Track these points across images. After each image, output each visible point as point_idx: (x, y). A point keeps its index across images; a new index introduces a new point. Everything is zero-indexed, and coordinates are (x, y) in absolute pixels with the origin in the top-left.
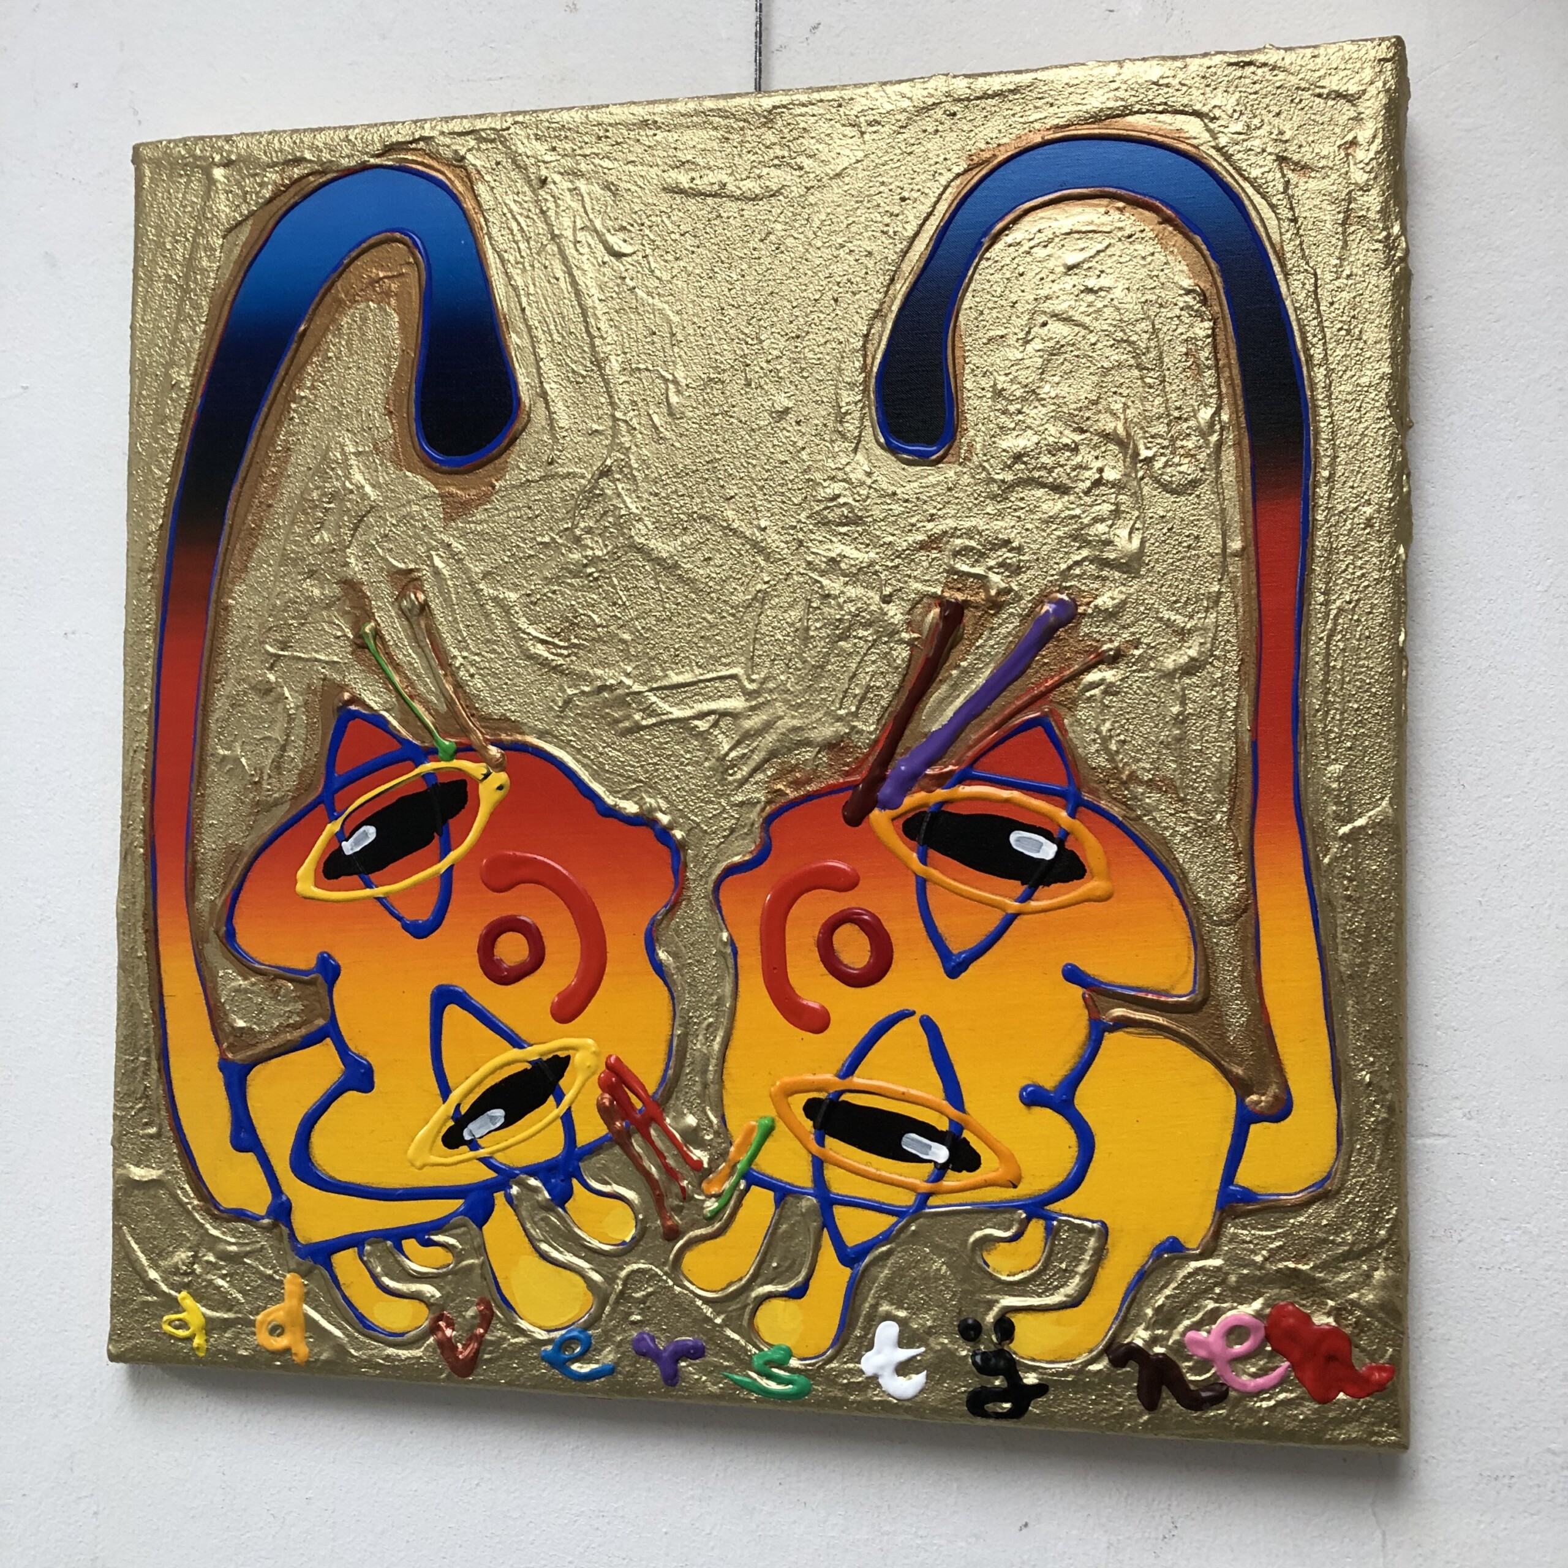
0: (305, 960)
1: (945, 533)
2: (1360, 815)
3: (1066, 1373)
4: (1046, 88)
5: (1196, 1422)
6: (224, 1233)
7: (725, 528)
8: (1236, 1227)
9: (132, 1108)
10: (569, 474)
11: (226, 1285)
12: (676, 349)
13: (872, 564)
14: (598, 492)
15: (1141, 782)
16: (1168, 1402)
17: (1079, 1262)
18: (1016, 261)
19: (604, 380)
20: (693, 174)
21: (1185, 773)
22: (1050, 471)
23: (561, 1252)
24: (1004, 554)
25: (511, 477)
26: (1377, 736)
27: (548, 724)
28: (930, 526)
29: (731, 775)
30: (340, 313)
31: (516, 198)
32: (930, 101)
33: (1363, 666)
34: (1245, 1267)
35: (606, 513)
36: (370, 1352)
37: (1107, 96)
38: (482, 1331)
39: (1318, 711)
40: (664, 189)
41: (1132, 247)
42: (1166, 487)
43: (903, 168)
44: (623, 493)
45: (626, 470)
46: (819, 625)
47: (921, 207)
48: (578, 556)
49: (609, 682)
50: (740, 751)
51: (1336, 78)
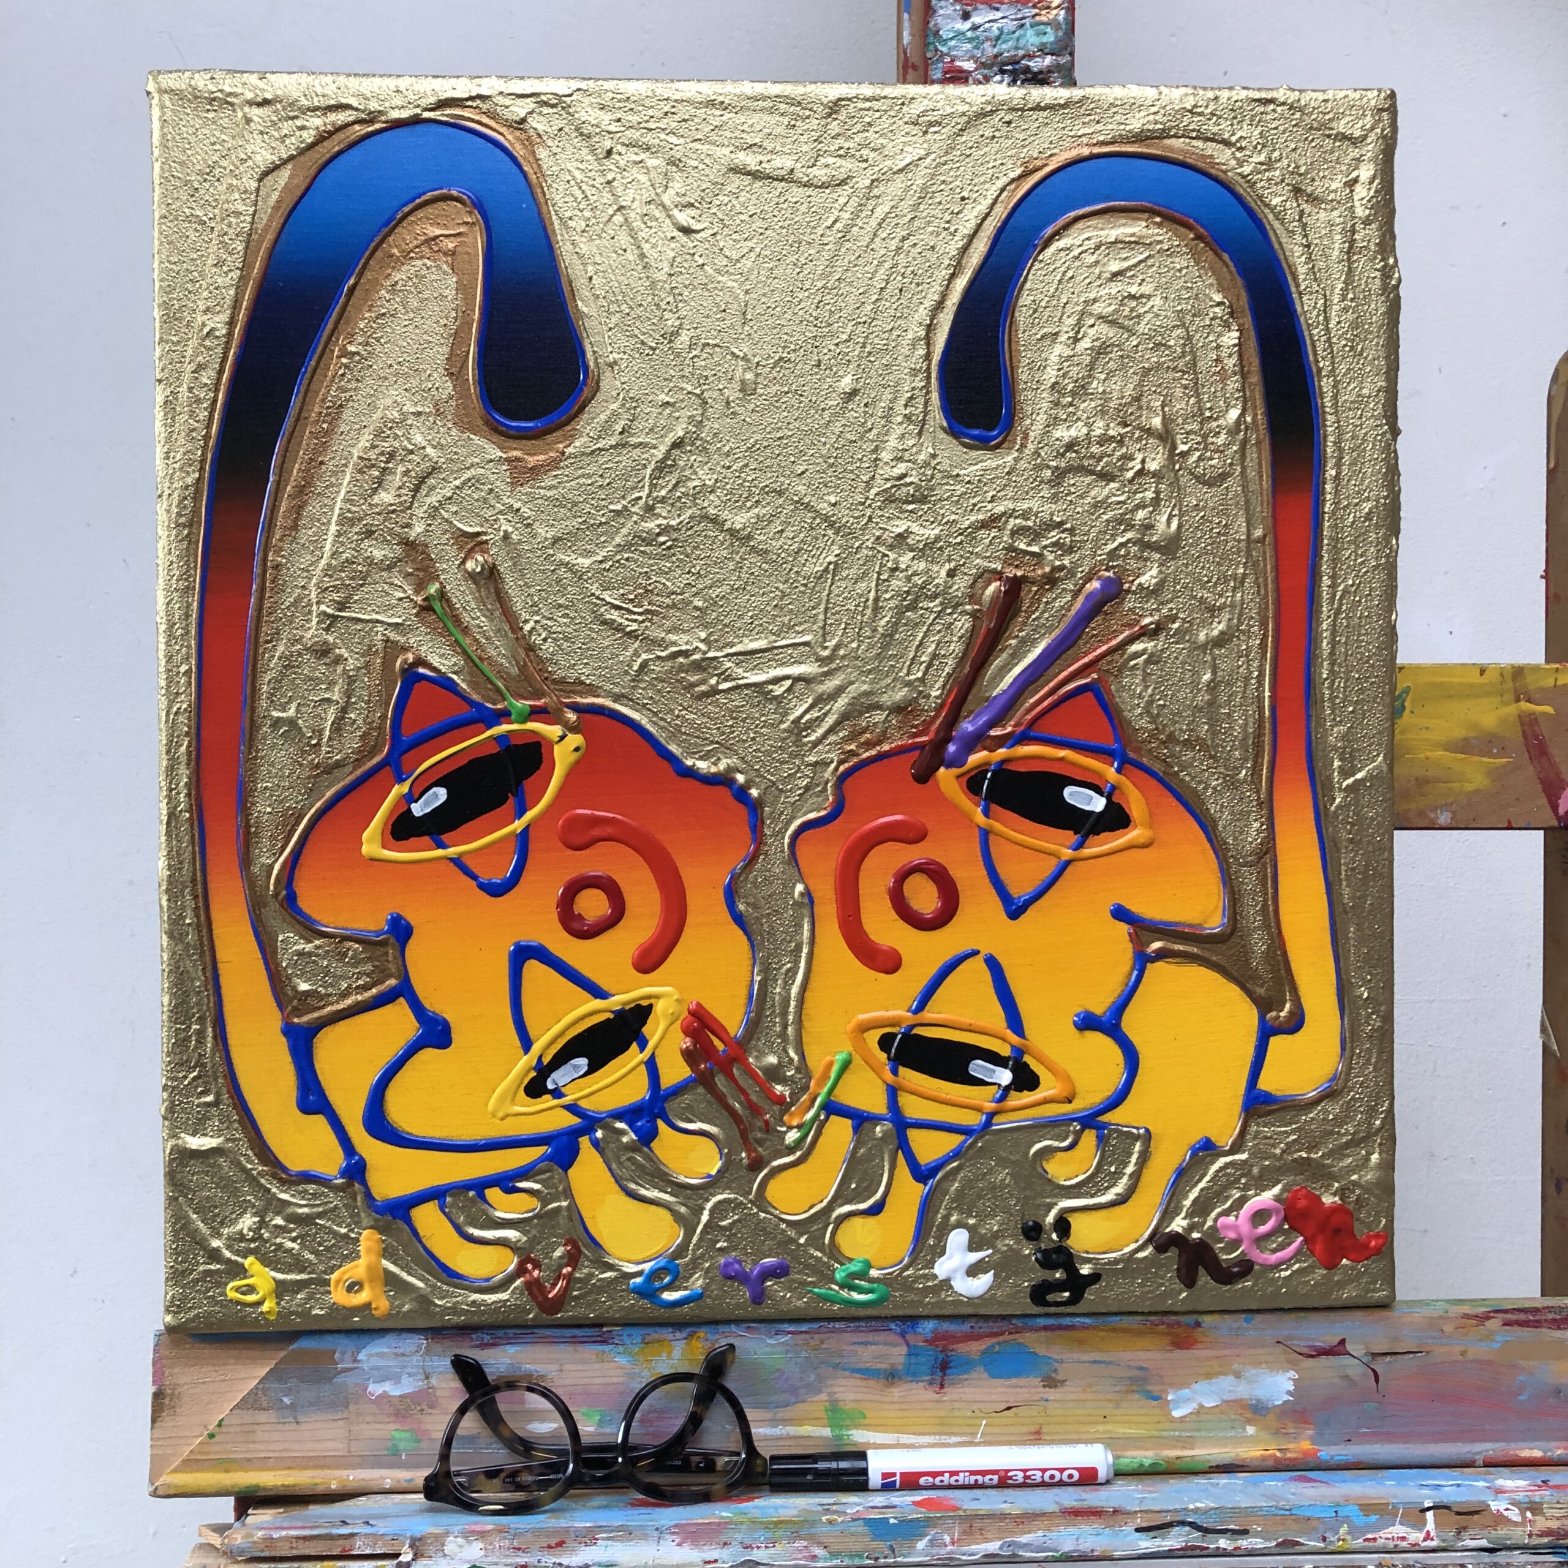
0: (374, 922)
1: (1005, 513)
2: (1360, 770)
3: (1116, 1261)
4: (1093, 105)
5: (1227, 1294)
6: (292, 1196)
7: (796, 502)
8: (1258, 1125)
9: (185, 1077)
10: (641, 444)
11: (297, 1247)
12: (747, 328)
13: (937, 539)
14: (670, 462)
15: (1178, 742)
16: (1204, 1279)
17: (1126, 1164)
18: (1066, 265)
19: (674, 353)
20: (760, 157)
21: (1214, 733)
22: (1100, 460)
23: (649, 1190)
24: (1054, 535)
25: (581, 443)
26: (1375, 701)
27: (623, 688)
28: (990, 507)
29: (805, 736)
30: (394, 269)
31: (580, 166)
32: (989, 108)
33: (1362, 641)
34: (1266, 1159)
35: (677, 483)
36: (454, 1300)
37: (1147, 119)
38: (569, 1269)
39: (1325, 679)
40: (732, 170)
41: (1169, 260)
42: (1200, 479)
43: (962, 169)
44: (696, 465)
45: (698, 443)
46: (887, 596)
47: (979, 208)
48: (651, 525)
49: (684, 648)
50: (815, 714)
51: (1342, 122)
